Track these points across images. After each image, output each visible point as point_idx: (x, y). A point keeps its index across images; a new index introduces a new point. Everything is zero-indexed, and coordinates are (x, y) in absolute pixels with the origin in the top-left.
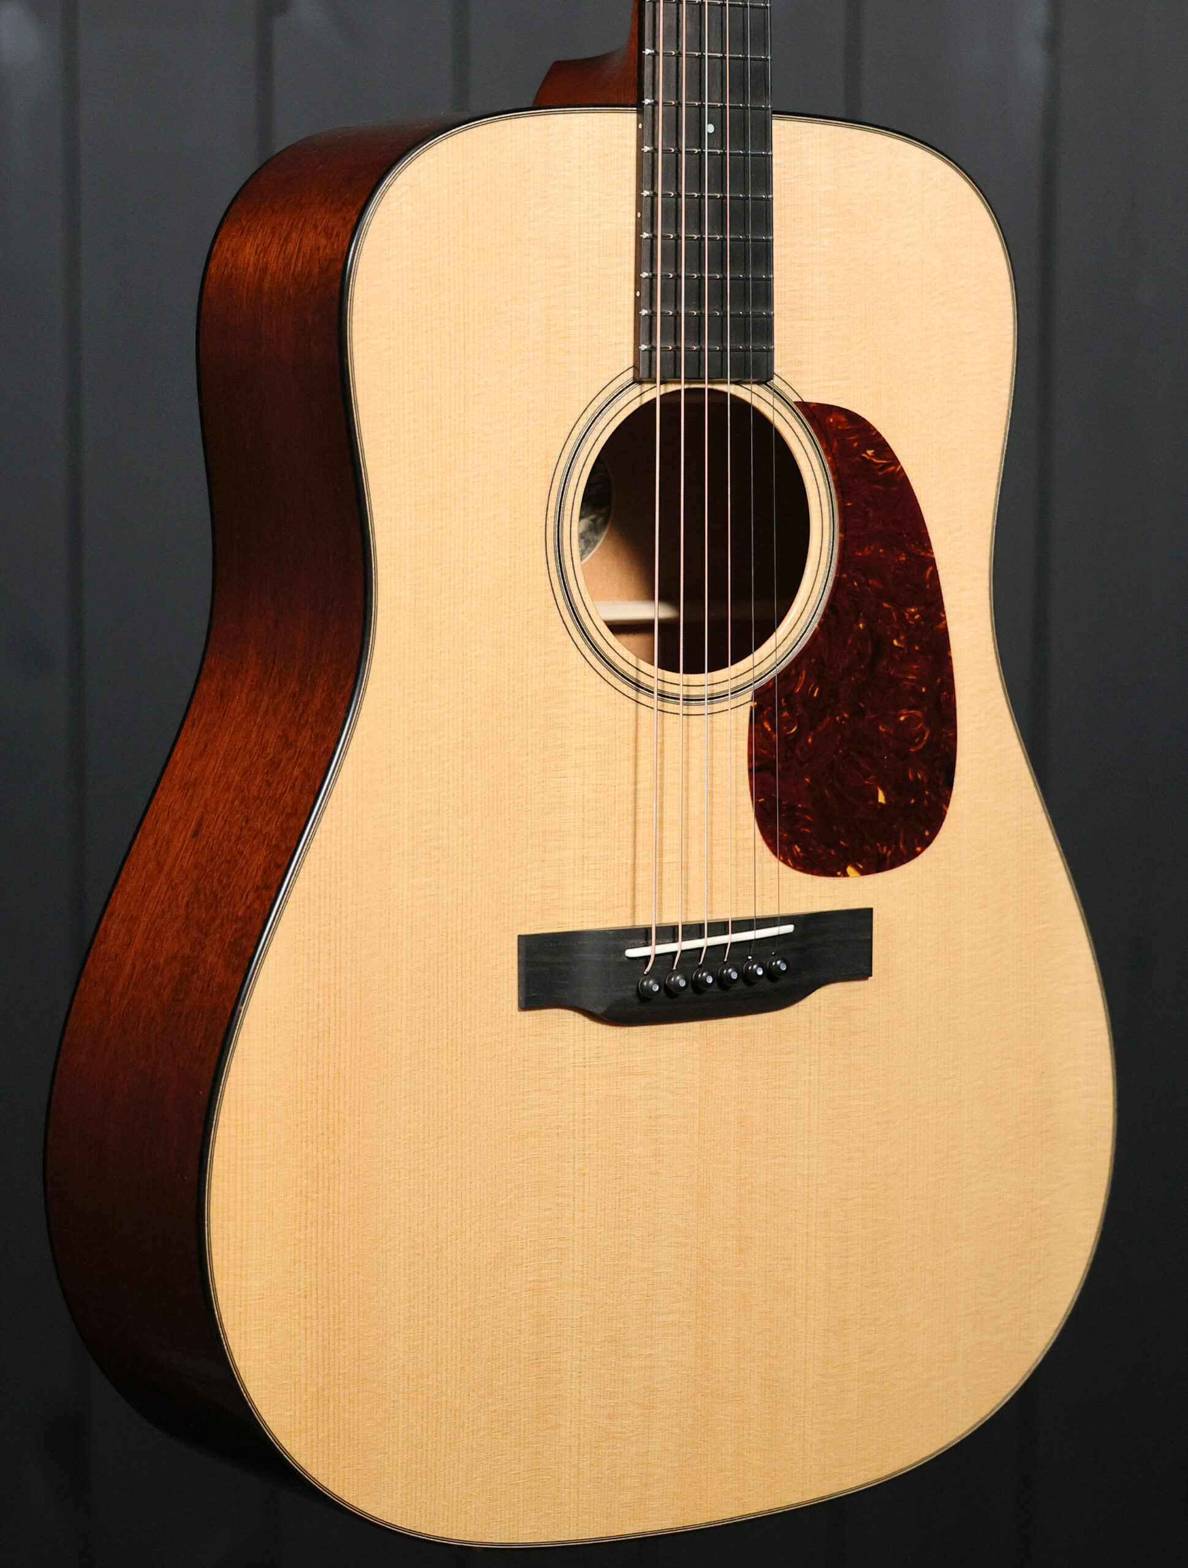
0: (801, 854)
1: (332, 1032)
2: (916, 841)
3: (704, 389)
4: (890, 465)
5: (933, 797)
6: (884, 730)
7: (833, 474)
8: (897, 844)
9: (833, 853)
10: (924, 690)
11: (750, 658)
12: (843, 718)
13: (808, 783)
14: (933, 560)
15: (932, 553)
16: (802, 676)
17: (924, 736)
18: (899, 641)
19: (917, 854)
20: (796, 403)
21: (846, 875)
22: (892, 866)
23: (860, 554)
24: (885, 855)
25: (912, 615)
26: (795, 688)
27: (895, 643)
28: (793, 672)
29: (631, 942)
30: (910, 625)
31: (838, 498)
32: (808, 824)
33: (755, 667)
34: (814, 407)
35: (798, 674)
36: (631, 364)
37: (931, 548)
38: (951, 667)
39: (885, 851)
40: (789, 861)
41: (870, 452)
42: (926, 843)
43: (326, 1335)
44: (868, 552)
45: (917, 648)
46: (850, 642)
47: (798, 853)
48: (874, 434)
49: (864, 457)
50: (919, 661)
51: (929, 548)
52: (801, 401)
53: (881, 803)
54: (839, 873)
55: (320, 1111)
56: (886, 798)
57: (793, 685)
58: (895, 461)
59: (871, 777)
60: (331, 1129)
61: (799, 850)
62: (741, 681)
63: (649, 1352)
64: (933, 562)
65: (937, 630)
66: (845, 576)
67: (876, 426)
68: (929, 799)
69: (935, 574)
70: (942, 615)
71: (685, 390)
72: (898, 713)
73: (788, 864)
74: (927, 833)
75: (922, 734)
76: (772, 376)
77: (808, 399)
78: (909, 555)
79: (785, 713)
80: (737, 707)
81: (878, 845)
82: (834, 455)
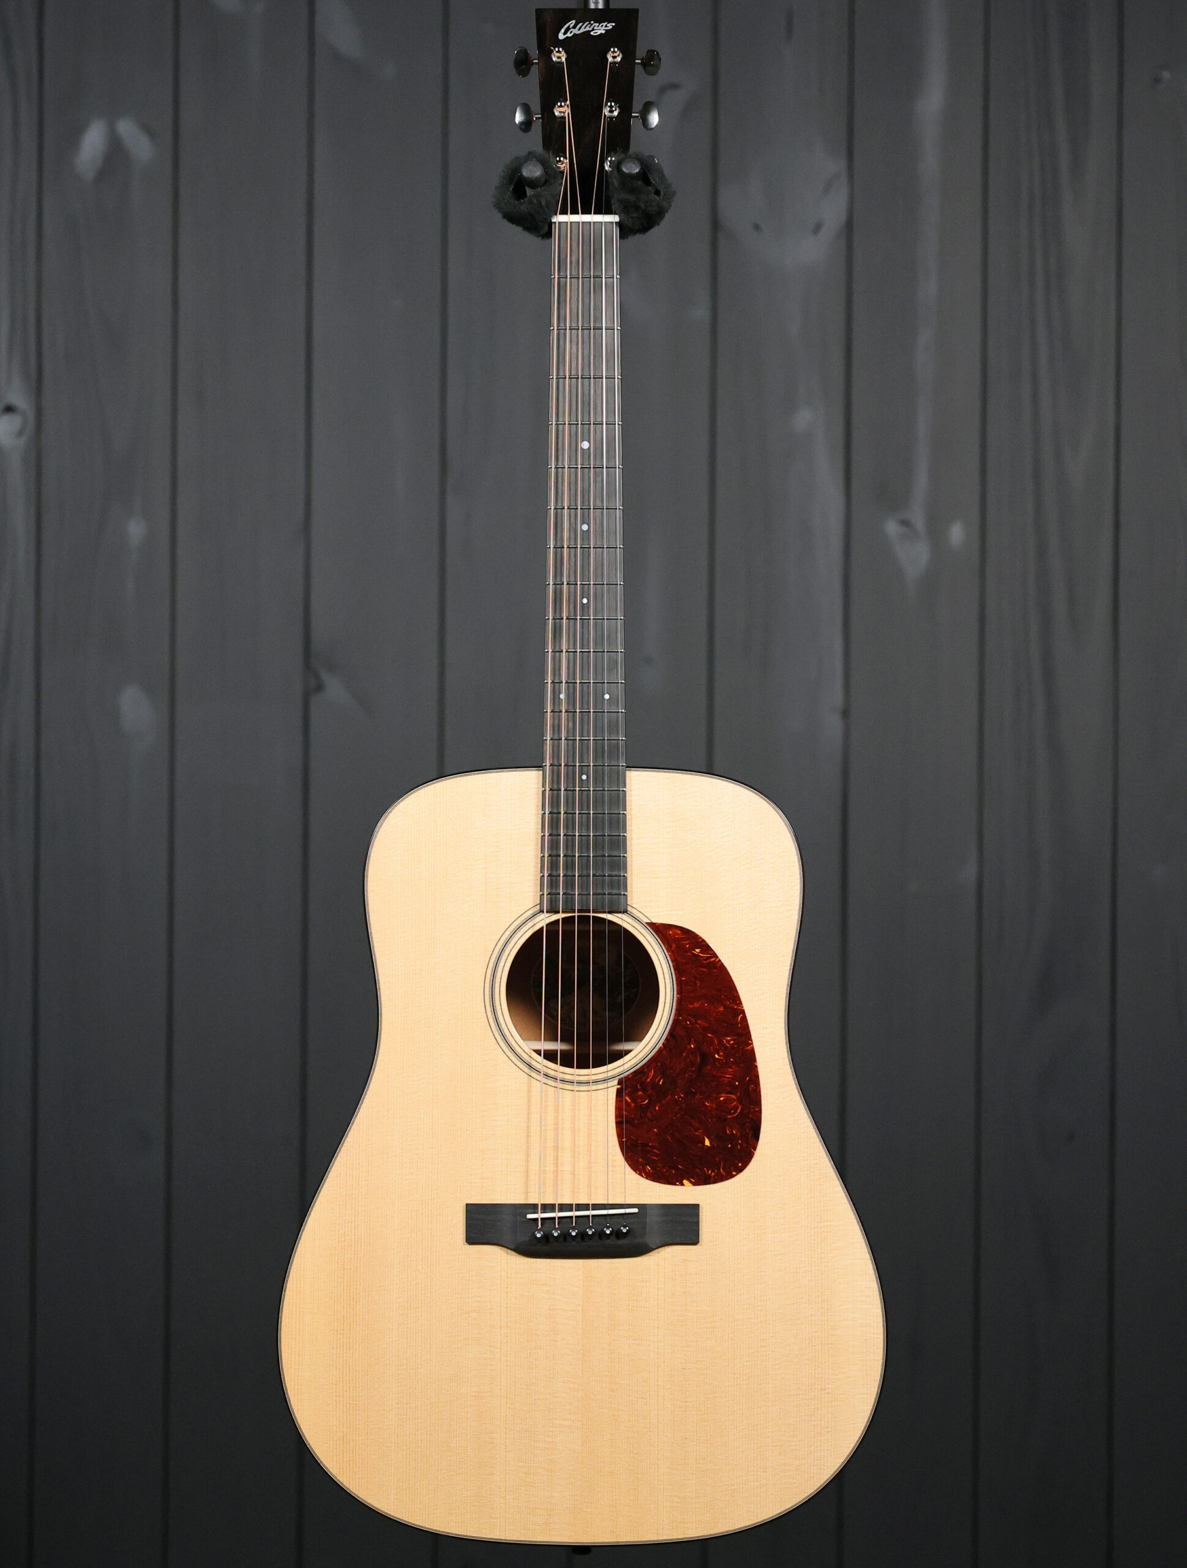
0: (651, 1171)
1: (353, 1246)
2: (732, 1168)
3: (590, 916)
4: (711, 957)
5: (745, 1145)
6: (709, 1105)
7: (672, 961)
8: (719, 1169)
9: (674, 1172)
10: (737, 1083)
11: (622, 1060)
12: (681, 1097)
13: (656, 1132)
14: (744, 1011)
15: (742, 1007)
16: (652, 1072)
17: (737, 1109)
18: (718, 1056)
19: (733, 1176)
20: (647, 923)
21: (682, 1184)
22: (715, 1182)
23: (691, 1006)
24: (710, 1176)
25: (728, 1041)
26: (646, 1079)
27: (717, 1056)
28: (646, 1070)
29: (530, 1210)
30: (727, 1047)
31: (676, 974)
32: (656, 1155)
33: (623, 1065)
35: (650, 1071)
36: (539, 902)
37: (742, 1004)
38: (757, 1072)
39: (710, 1173)
40: (643, 1174)
41: (698, 950)
42: (740, 1170)
43: (348, 1406)
44: (697, 1006)
45: (732, 1060)
46: (684, 1054)
47: (649, 1170)
48: (700, 940)
49: (694, 953)
50: (733, 1067)
51: (741, 1003)
52: (650, 922)
53: (707, 1146)
54: (678, 1183)
55: (345, 1288)
56: (710, 1144)
57: (645, 1078)
58: (715, 955)
59: (700, 1131)
60: (352, 1297)
61: (650, 1169)
62: (610, 1074)
63: (551, 1440)
64: (743, 1012)
65: (747, 1050)
66: (681, 1018)
67: (701, 936)
68: (741, 1145)
69: (744, 1018)
70: (750, 1042)
71: (578, 916)
72: (719, 1096)
73: (642, 1176)
74: (740, 1165)
75: (736, 1108)
76: (629, 908)
77: (654, 921)
78: (726, 1007)
79: (640, 1093)
80: (608, 1088)
81: (705, 1169)
82: (673, 951)
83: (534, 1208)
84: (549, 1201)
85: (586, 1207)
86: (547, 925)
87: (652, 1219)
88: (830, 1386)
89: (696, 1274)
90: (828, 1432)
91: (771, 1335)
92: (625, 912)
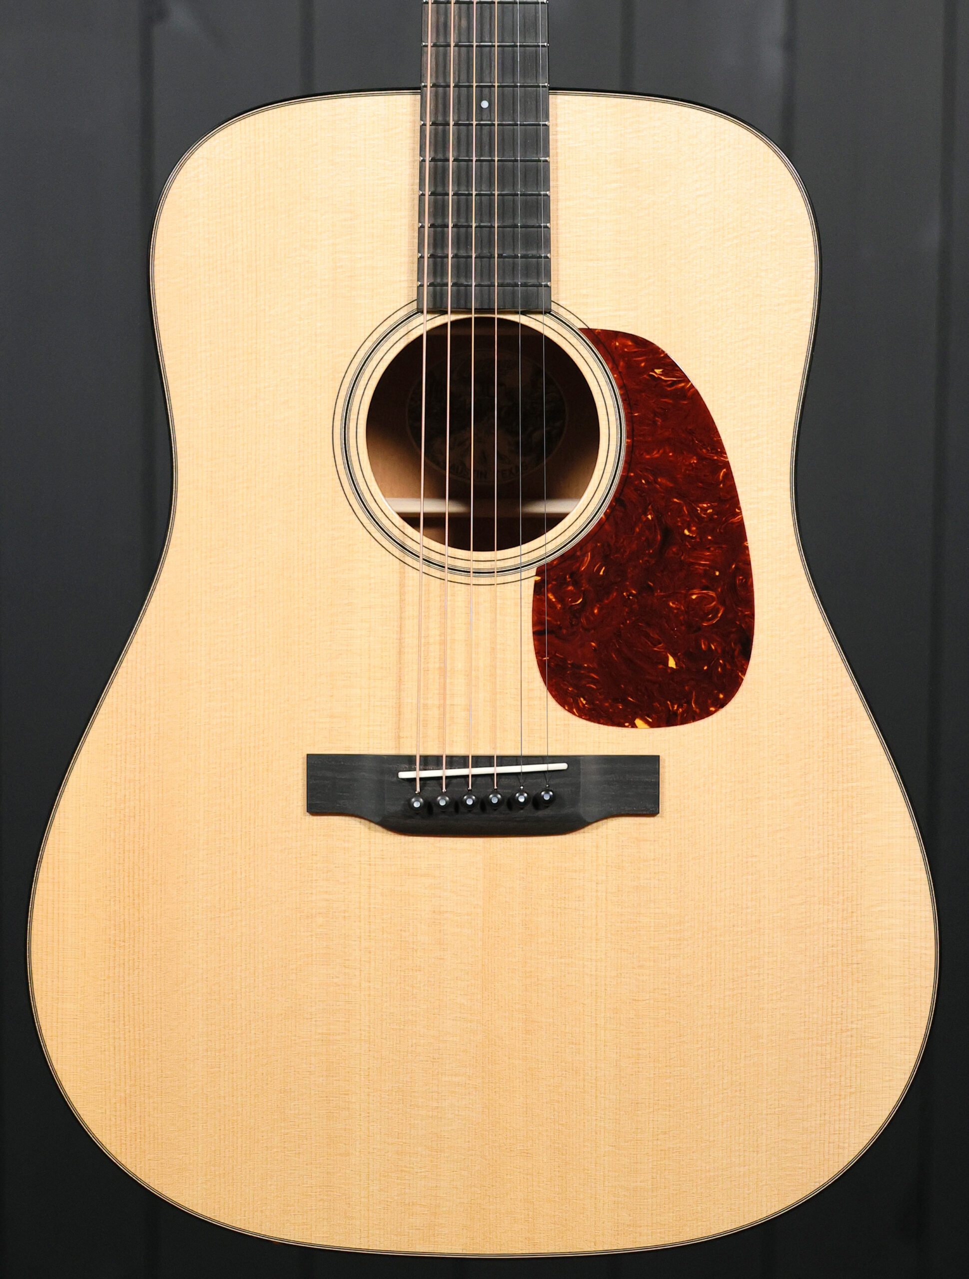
0: (586, 706)
1: (137, 818)
2: (709, 701)
3: (494, 318)
4: (680, 382)
5: (728, 667)
6: (674, 606)
7: (620, 388)
8: (689, 703)
9: (621, 707)
10: (717, 573)
11: (543, 537)
12: (631, 594)
13: (594, 647)
14: (728, 462)
15: (727, 458)
16: (588, 557)
17: (718, 612)
18: (689, 531)
19: (710, 714)
20: (581, 329)
21: (634, 726)
22: (684, 721)
23: (648, 457)
24: (675, 713)
25: (704, 510)
26: (579, 568)
27: (686, 532)
28: (578, 553)
29: (404, 766)
30: (703, 518)
31: (625, 409)
32: (595, 682)
33: (545, 545)
34: (599, 333)
35: (585, 555)
36: (415, 297)
37: (726, 454)
38: (748, 555)
39: (675, 708)
40: (575, 710)
41: (658, 371)
42: (722, 704)
43: (132, 1054)
44: (656, 455)
45: (710, 538)
46: (637, 530)
47: (584, 705)
48: (662, 355)
49: (652, 375)
50: (712, 549)
51: (723, 452)
52: (586, 327)
53: (672, 668)
54: (627, 724)
55: (126, 879)
56: (676, 664)
57: (578, 565)
58: (685, 379)
59: (660, 645)
60: (136, 893)
61: (584, 702)
62: (525, 559)
63: (435, 1104)
64: (727, 465)
65: (733, 523)
66: (632, 474)
67: (664, 349)
68: (723, 667)
69: (729, 476)
70: (737, 510)
71: (475, 318)
72: (691, 592)
73: (574, 714)
74: (721, 696)
75: (715, 611)
76: (554, 307)
77: (592, 326)
78: (701, 458)
79: (570, 588)
80: (521, 580)
81: (669, 702)
82: (620, 372)
83: (408, 761)
84: (432, 750)
85: (487, 761)
86: (428, 332)
87: (590, 779)
88: (854, 1026)
89: (654, 860)
90: (851, 1093)
91: (766, 950)
92: (548, 312)
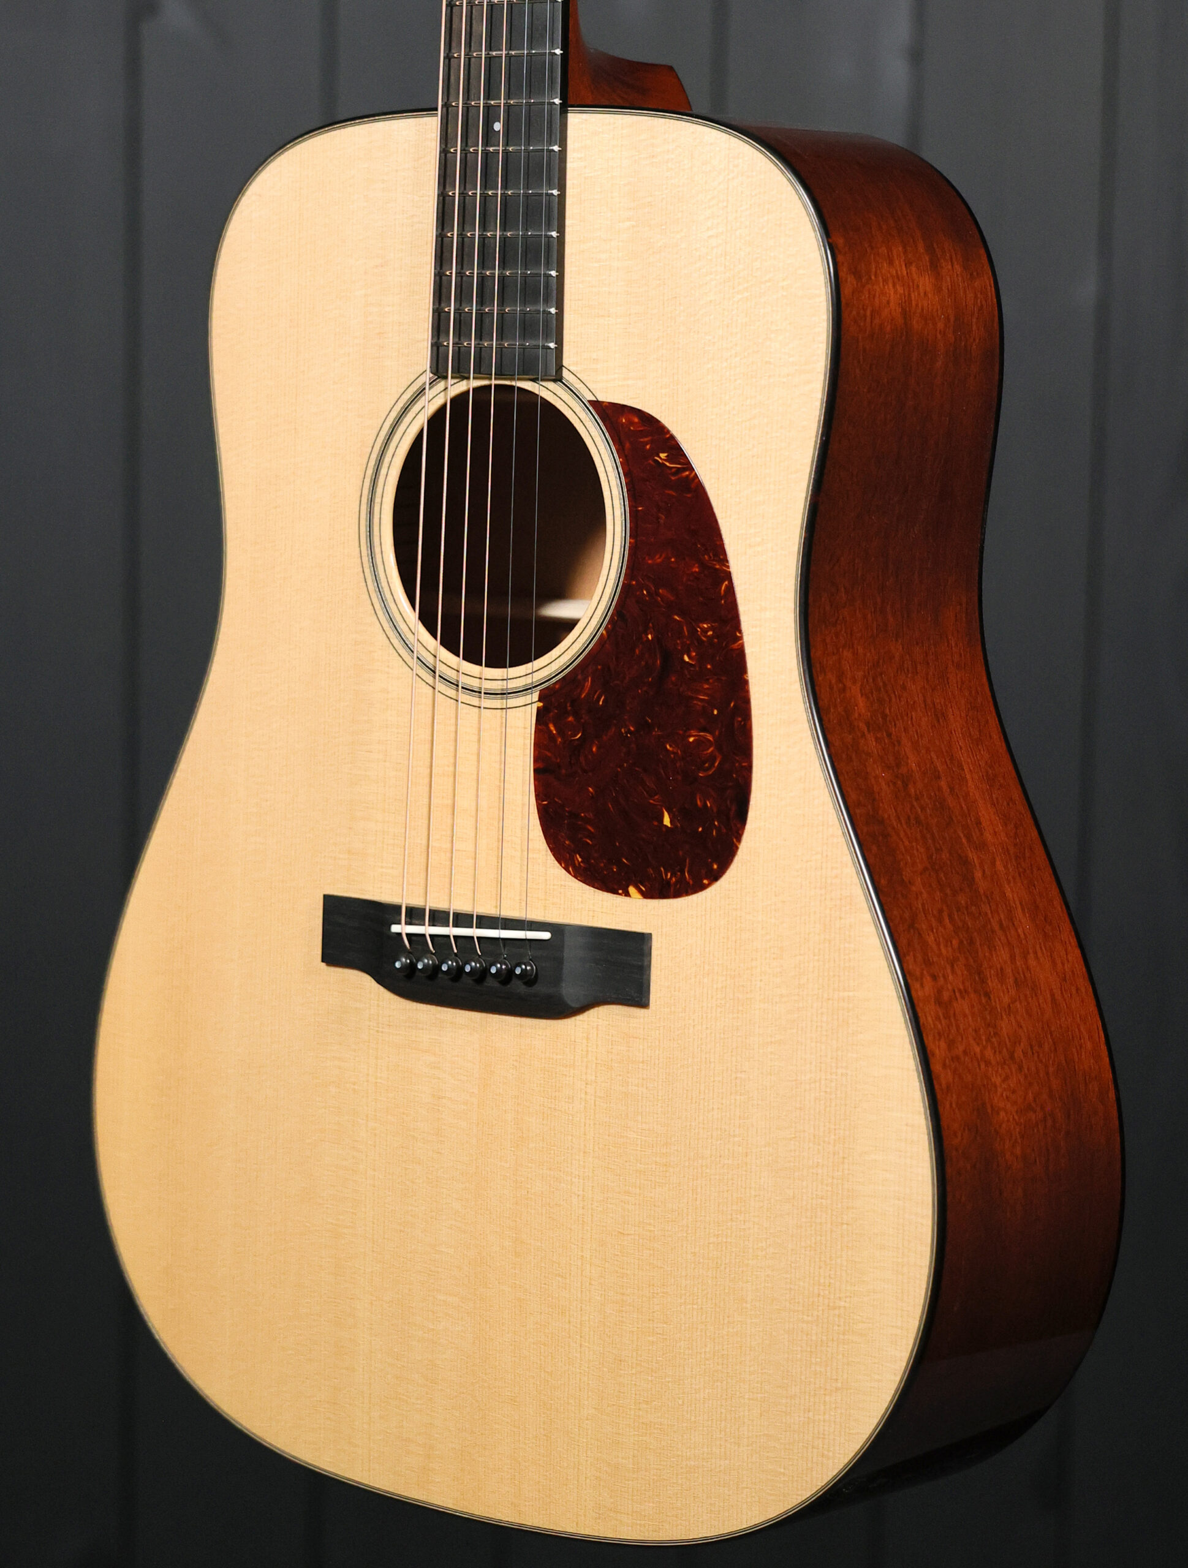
0: (582, 864)
2: (703, 872)
3: (511, 386)
4: (684, 470)
5: (723, 830)
6: (671, 749)
8: (683, 872)
9: (615, 870)
10: (715, 712)
11: (548, 655)
12: (629, 731)
13: (592, 793)
14: (729, 574)
15: (728, 567)
16: (588, 681)
17: (714, 761)
18: (689, 657)
19: (703, 887)
20: (589, 401)
21: (627, 894)
22: (677, 894)
23: (650, 562)
24: (668, 882)
25: (705, 631)
26: (580, 694)
27: (686, 658)
28: (580, 677)
29: (393, 917)
30: (703, 641)
31: (629, 501)
32: (591, 836)
33: (548, 665)
34: (606, 406)
35: (585, 679)
37: (727, 561)
38: (747, 692)
39: (669, 876)
40: (571, 869)
41: (663, 455)
42: (715, 877)
44: (659, 560)
45: (709, 667)
46: (638, 652)
47: (579, 863)
48: (668, 436)
49: (657, 461)
50: (711, 681)
51: (724, 560)
52: (595, 399)
53: (666, 826)
54: (620, 891)
56: (671, 822)
57: (579, 690)
58: (689, 467)
59: (656, 797)
61: (580, 860)
62: (530, 680)
64: (728, 576)
65: (732, 650)
66: (634, 583)
67: (670, 429)
68: (718, 829)
69: (731, 589)
70: (738, 634)
71: (495, 385)
72: (687, 734)
73: (569, 872)
74: (715, 867)
75: (712, 758)
76: (565, 373)
77: (602, 397)
78: (703, 565)
79: (570, 719)
80: (532, 703)
81: (662, 869)
82: (626, 456)
83: (396, 912)
85: (468, 920)
86: (452, 400)
87: (573, 954)
88: (842, 1304)
89: (643, 1062)
90: (837, 1389)
91: (753, 1193)
92: (558, 379)
